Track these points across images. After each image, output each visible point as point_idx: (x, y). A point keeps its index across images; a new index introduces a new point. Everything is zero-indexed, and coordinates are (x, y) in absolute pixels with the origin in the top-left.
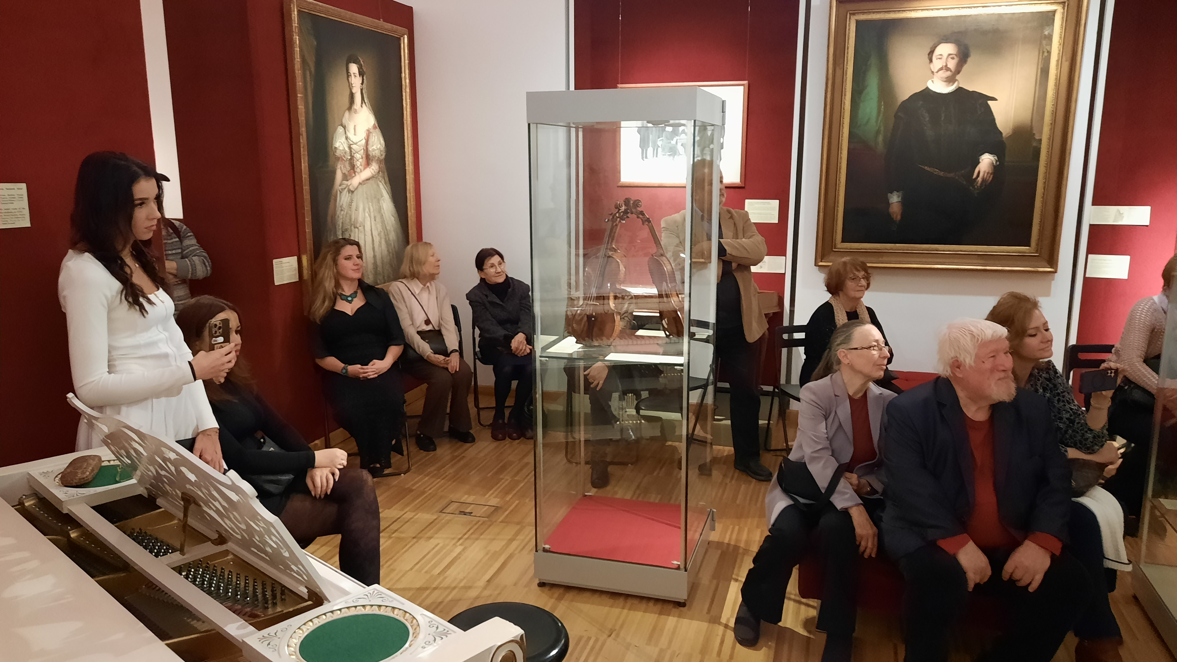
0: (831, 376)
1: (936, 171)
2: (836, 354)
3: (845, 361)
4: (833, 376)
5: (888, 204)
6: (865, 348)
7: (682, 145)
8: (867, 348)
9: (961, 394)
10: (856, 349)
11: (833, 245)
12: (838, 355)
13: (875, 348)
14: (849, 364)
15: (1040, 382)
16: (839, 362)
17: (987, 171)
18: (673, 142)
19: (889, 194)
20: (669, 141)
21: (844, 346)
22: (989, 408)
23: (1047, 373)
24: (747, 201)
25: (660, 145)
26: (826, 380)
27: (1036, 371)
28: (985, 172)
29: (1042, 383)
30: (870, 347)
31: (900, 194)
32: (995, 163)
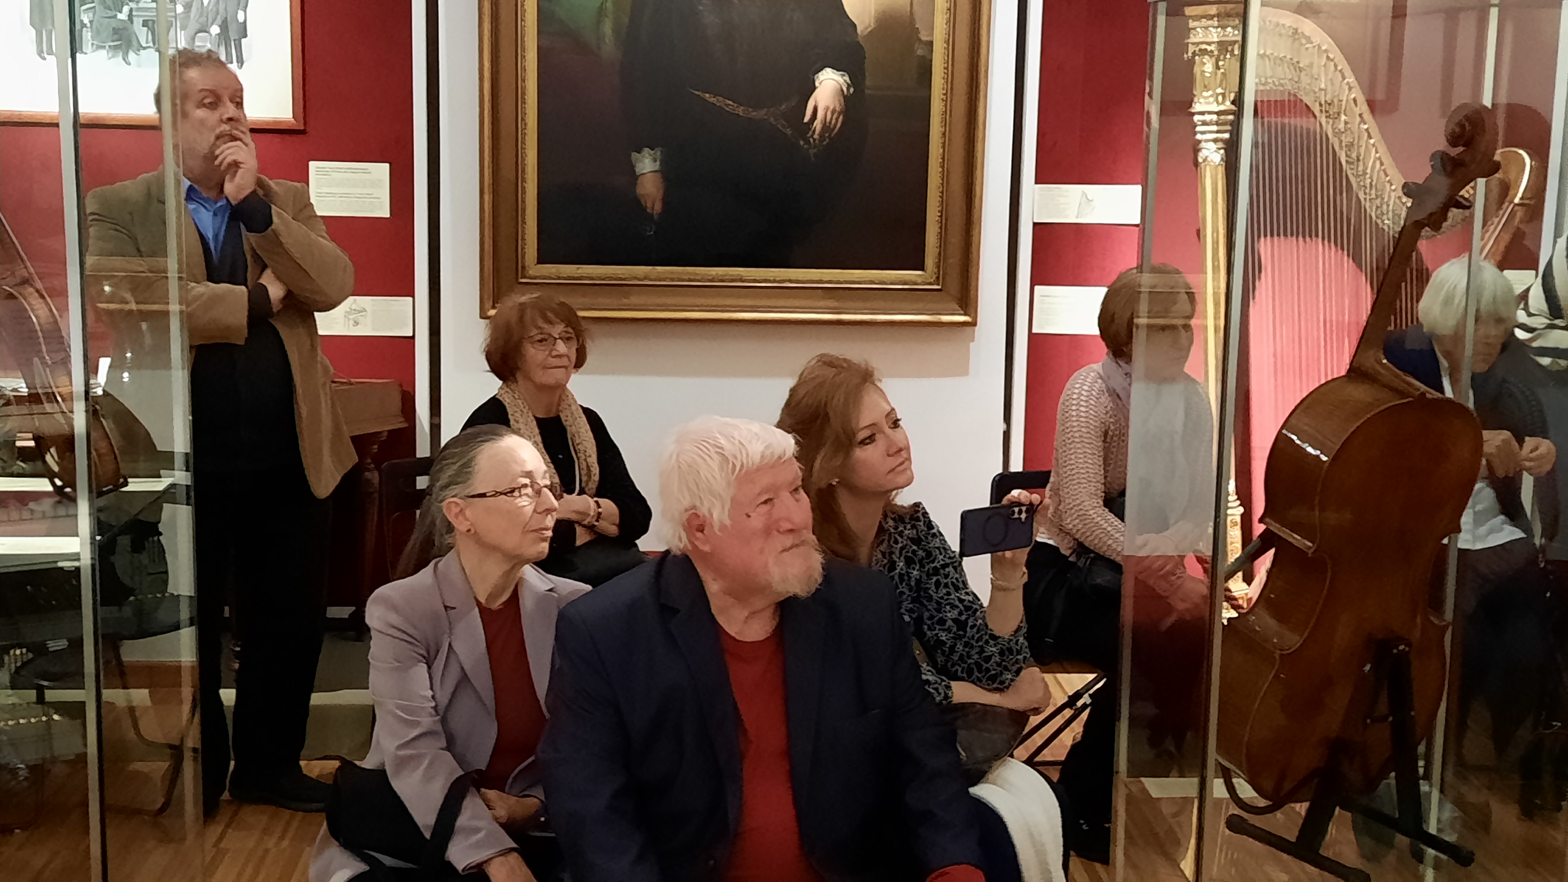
0: (436, 565)
1: (729, 105)
2: (440, 510)
3: (460, 525)
4: (440, 565)
5: (633, 177)
6: (501, 493)
7: (145, 24)
8: (505, 494)
9: (713, 587)
10: (483, 495)
11: (519, 269)
12: (444, 511)
13: (524, 491)
14: (469, 531)
15: (900, 545)
16: (450, 528)
17: (832, 108)
18: (123, 16)
19: (634, 155)
20: (110, 14)
21: (456, 489)
22: (775, 611)
23: (914, 527)
24: (313, 165)
25: (86, 21)
26: (425, 575)
27: (891, 523)
28: (827, 109)
29: (902, 549)
30: (513, 491)
31: (658, 152)
32: (845, 89)
